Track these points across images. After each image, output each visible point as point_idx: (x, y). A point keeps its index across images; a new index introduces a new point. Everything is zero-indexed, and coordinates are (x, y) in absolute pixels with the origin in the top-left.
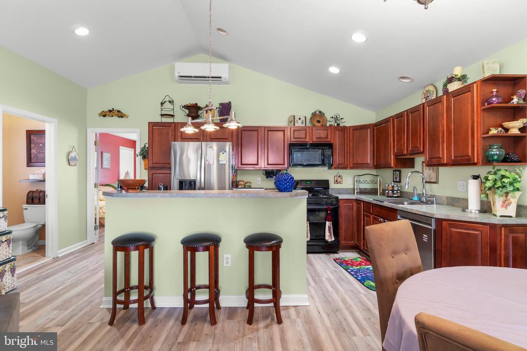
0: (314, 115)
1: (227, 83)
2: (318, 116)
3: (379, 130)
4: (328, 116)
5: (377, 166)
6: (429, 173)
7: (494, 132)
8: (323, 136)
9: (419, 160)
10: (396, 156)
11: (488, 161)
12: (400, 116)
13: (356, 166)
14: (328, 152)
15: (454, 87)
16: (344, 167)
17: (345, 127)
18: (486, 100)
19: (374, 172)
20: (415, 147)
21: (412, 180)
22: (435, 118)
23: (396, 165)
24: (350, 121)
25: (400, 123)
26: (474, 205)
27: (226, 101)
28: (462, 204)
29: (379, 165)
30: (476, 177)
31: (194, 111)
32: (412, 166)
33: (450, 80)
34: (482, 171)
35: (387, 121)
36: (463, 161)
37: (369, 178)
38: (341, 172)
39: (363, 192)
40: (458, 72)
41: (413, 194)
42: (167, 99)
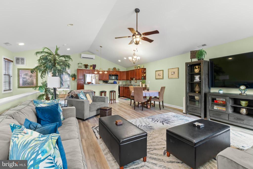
0: (114, 68)
1: (94, 59)
2: (115, 68)
3: (127, 72)
4: (117, 69)
5: (127, 80)
6: (136, 81)
7: (142, 75)
8: (116, 73)
9: (134, 79)
10: (130, 78)
11: (142, 79)
12: (131, 71)
13: (123, 80)
14: (117, 77)
15: (138, 68)
16: (120, 80)
17: (120, 72)
18: (142, 71)
19: (126, 81)
20: (133, 77)
21: (133, 82)
22: (136, 72)
23: (130, 80)
24: (121, 70)
25: (131, 72)
26: (141, 86)
27: (94, 64)
28: (139, 85)
29: (127, 79)
30: (141, 81)
31: (86, 66)
32: (133, 80)
33: (138, 67)
34: (141, 80)
35: (129, 71)
36: (139, 79)
37: (125, 82)
38: (119, 81)
39: (123, 85)
40: (139, 66)
41: (133, 85)
42: (80, 63)
